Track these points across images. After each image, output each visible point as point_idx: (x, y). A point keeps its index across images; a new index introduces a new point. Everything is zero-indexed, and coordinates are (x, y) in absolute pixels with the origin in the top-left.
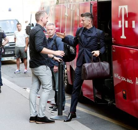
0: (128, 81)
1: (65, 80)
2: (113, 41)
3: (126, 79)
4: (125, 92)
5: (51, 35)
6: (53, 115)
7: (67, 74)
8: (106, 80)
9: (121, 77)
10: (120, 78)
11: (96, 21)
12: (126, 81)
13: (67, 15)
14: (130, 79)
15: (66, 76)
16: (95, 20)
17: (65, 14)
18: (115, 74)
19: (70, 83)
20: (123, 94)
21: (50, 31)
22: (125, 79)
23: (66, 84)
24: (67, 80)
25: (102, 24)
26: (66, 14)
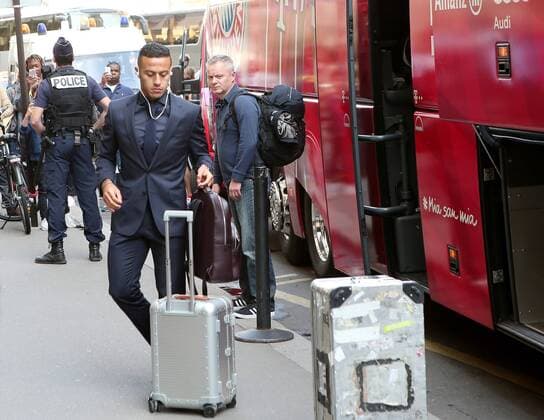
0: (463, 217)
1: (285, 227)
2: (416, 98)
3: (457, 214)
4: (456, 252)
5: (219, 91)
6: (244, 329)
7: (288, 208)
8: (400, 219)
9: (441, 207)
10: (439, 212)
11: (366, 42)
12: (456, 218)
13: (283, 28)
14: (468, 213)
15: (286, 212)
16: (363, 39)
17: (279, 26)
18: (425, 200)
19: (298, 232)
20: (450, 258)
21: (215, 80)
22: (453, 214)
23: (287, 237)
24: (289, 225)
25: (384, 51)
26: (281, 25)
